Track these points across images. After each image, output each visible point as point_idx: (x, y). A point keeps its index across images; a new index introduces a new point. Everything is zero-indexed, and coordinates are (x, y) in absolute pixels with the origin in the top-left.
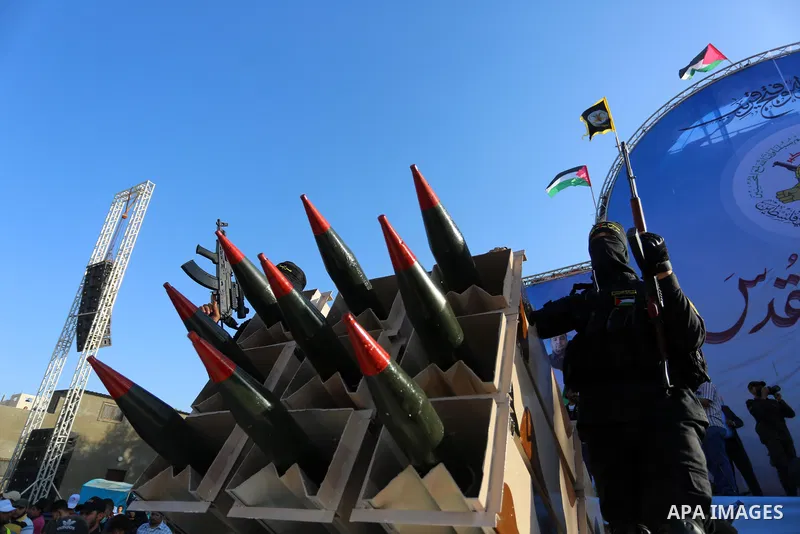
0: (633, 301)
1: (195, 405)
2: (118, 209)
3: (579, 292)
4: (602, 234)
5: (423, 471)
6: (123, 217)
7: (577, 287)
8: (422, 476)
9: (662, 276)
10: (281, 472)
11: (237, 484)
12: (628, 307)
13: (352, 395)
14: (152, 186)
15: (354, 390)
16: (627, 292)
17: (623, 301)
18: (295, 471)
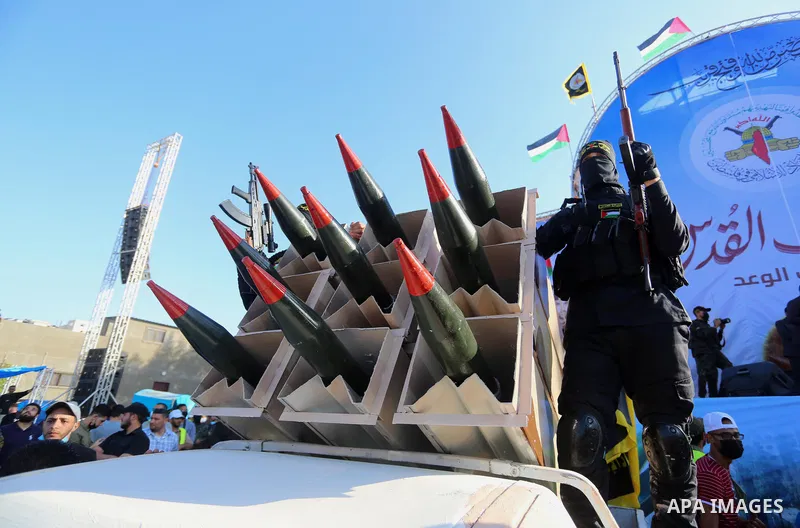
0: (618, 213)
1: (242, 327)
2: (149, 159)
3: (569, 205)
4: (594, 155)
5: (459, 380)
6: (155, 166)
7: (567, 201)
8: (458, 385)
9: (649, 183)
10: (327, 382)
11: (288, 393)
12: (611, 220)
13: (387, 316)
14: (179, 138)
15: (389, 311)
16: (613, 205)
17: (609, 214)
18: (339, 382)
